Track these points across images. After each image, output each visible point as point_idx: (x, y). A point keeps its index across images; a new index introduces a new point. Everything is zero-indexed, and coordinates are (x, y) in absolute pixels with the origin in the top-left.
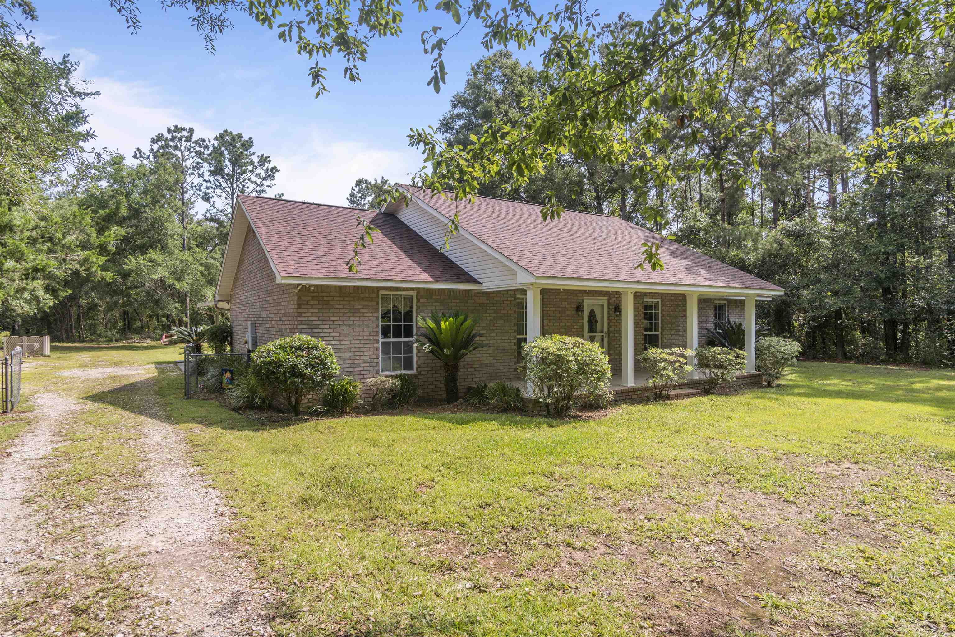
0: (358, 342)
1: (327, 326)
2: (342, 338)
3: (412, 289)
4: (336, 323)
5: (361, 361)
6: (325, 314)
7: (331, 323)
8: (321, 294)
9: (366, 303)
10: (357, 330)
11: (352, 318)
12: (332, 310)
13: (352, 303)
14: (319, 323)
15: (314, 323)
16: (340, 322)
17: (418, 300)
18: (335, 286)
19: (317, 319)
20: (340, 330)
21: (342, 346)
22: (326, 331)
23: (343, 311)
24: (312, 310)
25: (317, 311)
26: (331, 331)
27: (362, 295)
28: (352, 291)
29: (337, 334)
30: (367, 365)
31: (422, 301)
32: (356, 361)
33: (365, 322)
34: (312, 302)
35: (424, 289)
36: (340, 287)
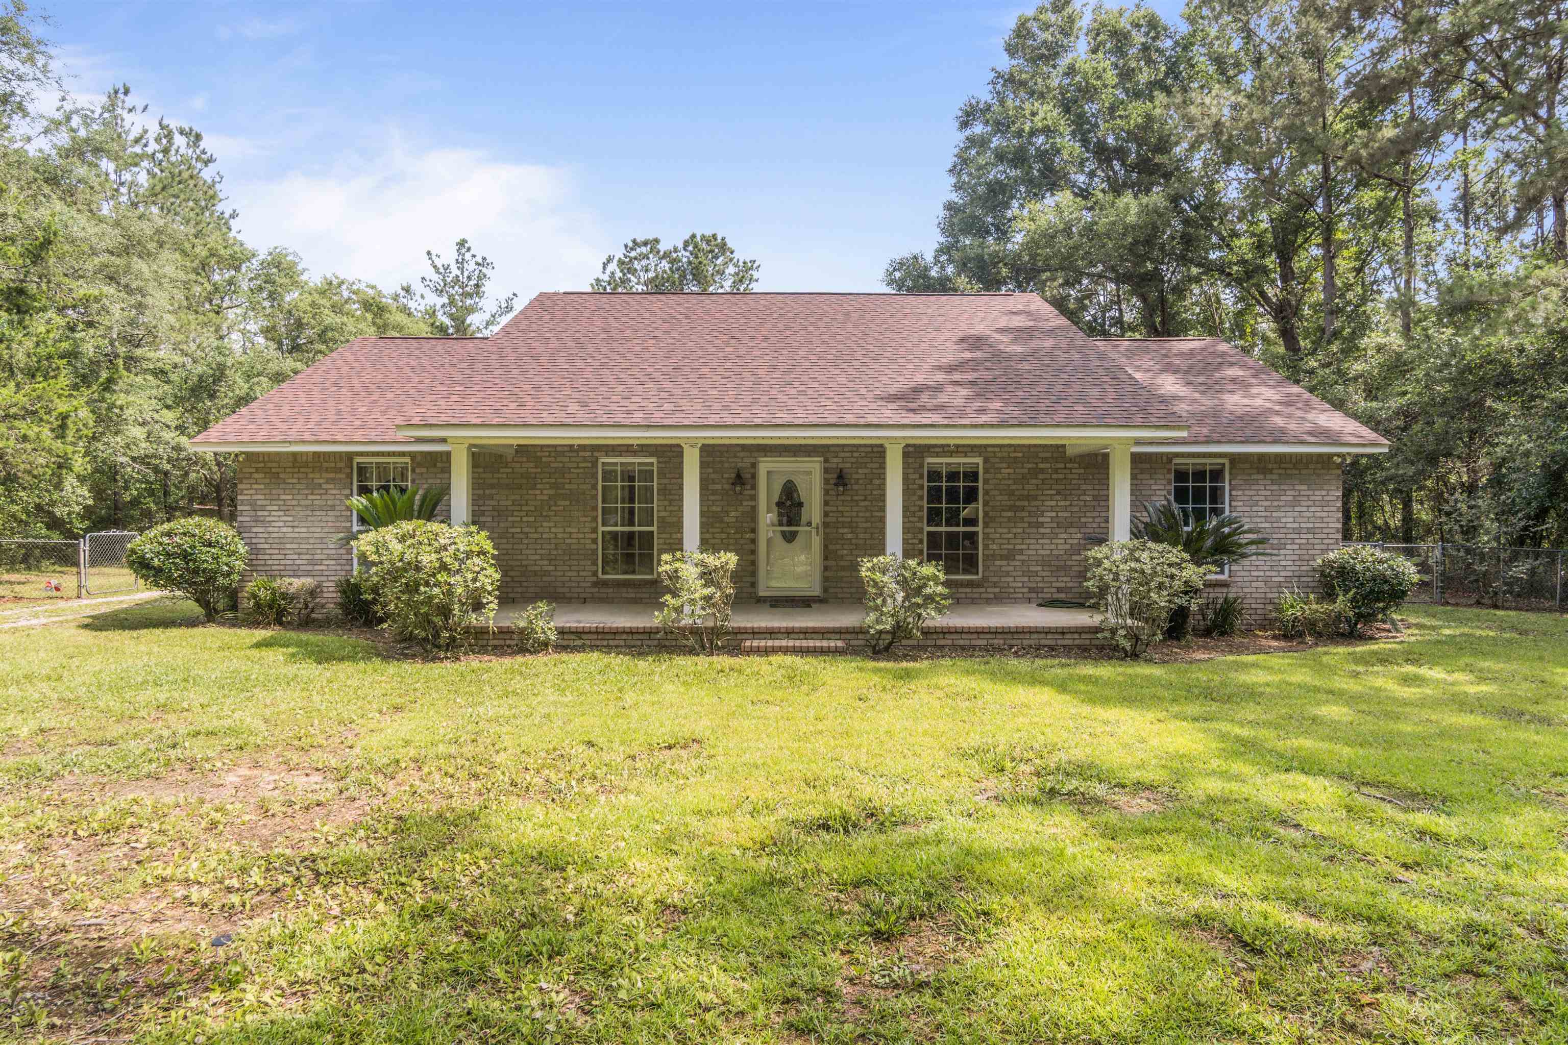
0: (319, 530)
1: (276, 508)
2: (296, 524)
3: (402, 454)
4: (289, 503)
5: (323, 557)
6: (274, 492)
7: (281, 503)
8: (269, 465)
9: (332, 475)
10: (318, 513)
11: (310, 497)
12: (282, 486)
13: (311, 476)
14: (264, 503)
15: (259, 503)
16: (294, 503)
17: (413, 471)
18: (287, 453)
19: (262, 497)
20: (294, 513)
21: (297, 535)
22: (274, 513)
23: (298, 486)
24: (255, 486)
25: (262, 486)
26: (281, 513)
27: (325, 465)
28: (310, 459)
29: (290, 519)
30: (333, 562)
31: (418, 470)
32: (317, 557)
33: (329, 503)
34: (256, 476)
35: (421, 453)
36: (294, 455)
